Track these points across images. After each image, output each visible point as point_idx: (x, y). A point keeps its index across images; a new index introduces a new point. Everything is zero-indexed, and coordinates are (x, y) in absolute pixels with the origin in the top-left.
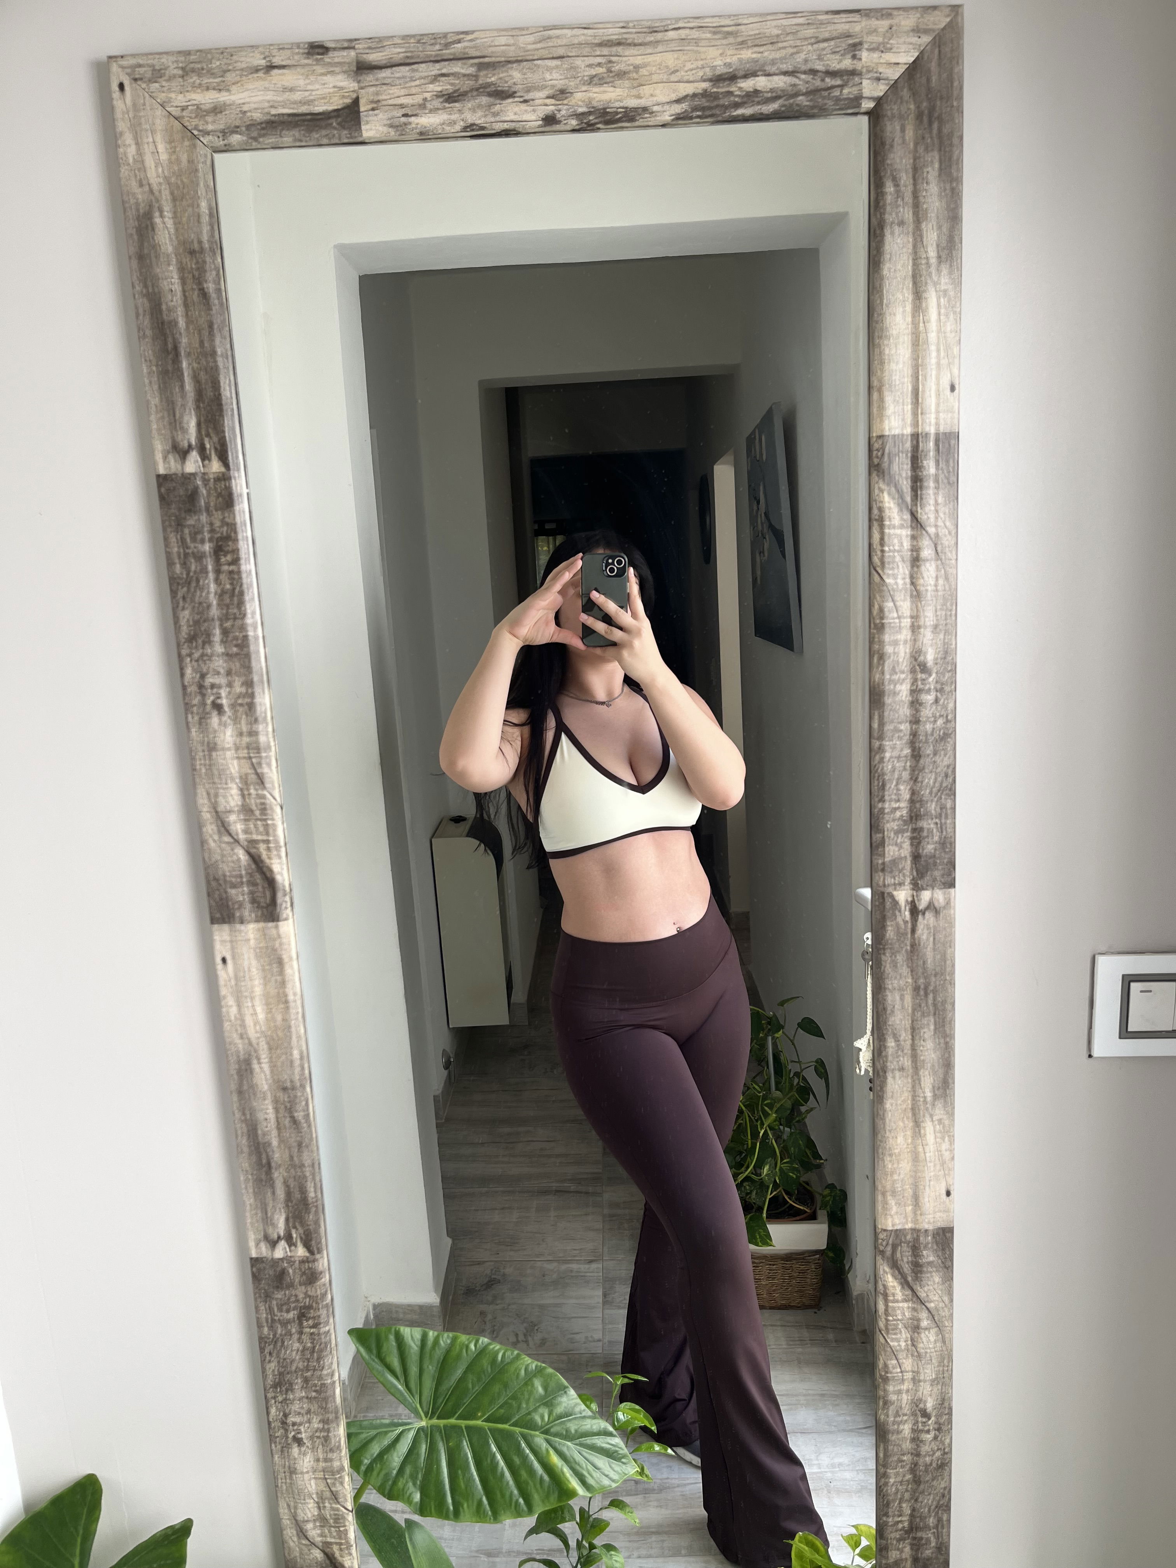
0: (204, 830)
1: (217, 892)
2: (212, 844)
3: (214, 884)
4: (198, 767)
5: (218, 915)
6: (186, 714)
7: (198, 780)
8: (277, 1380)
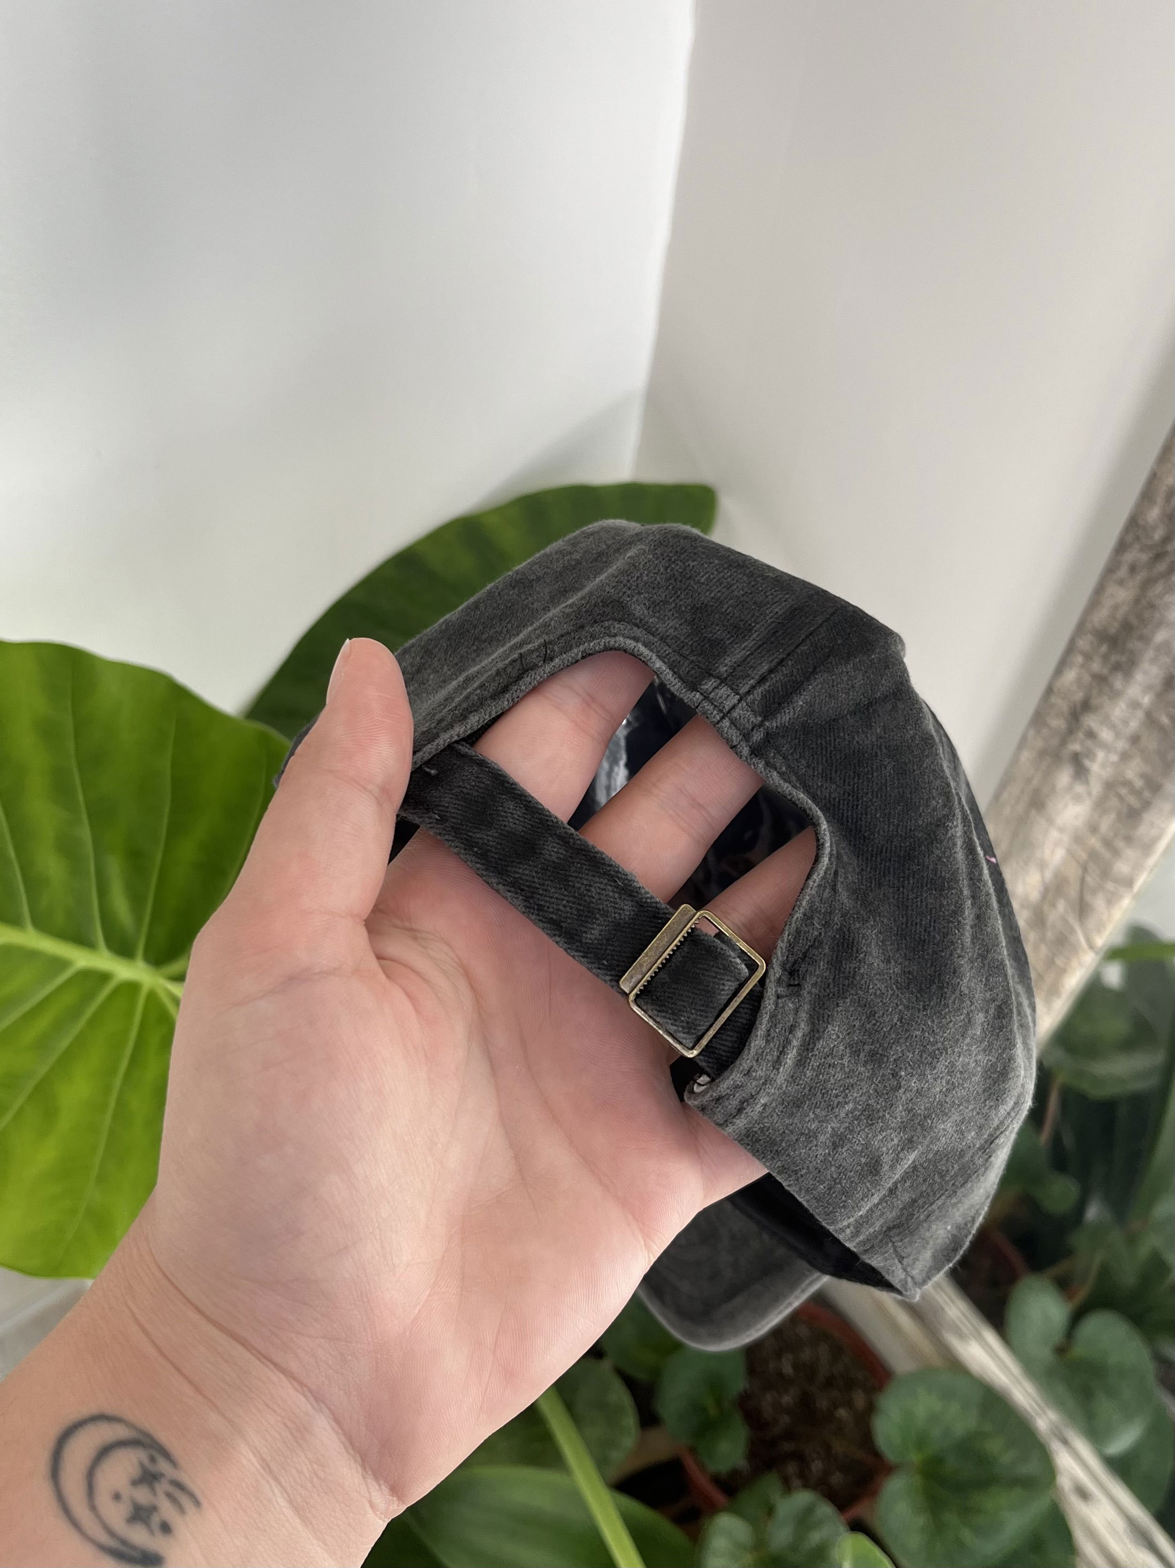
8: (1112, 631)
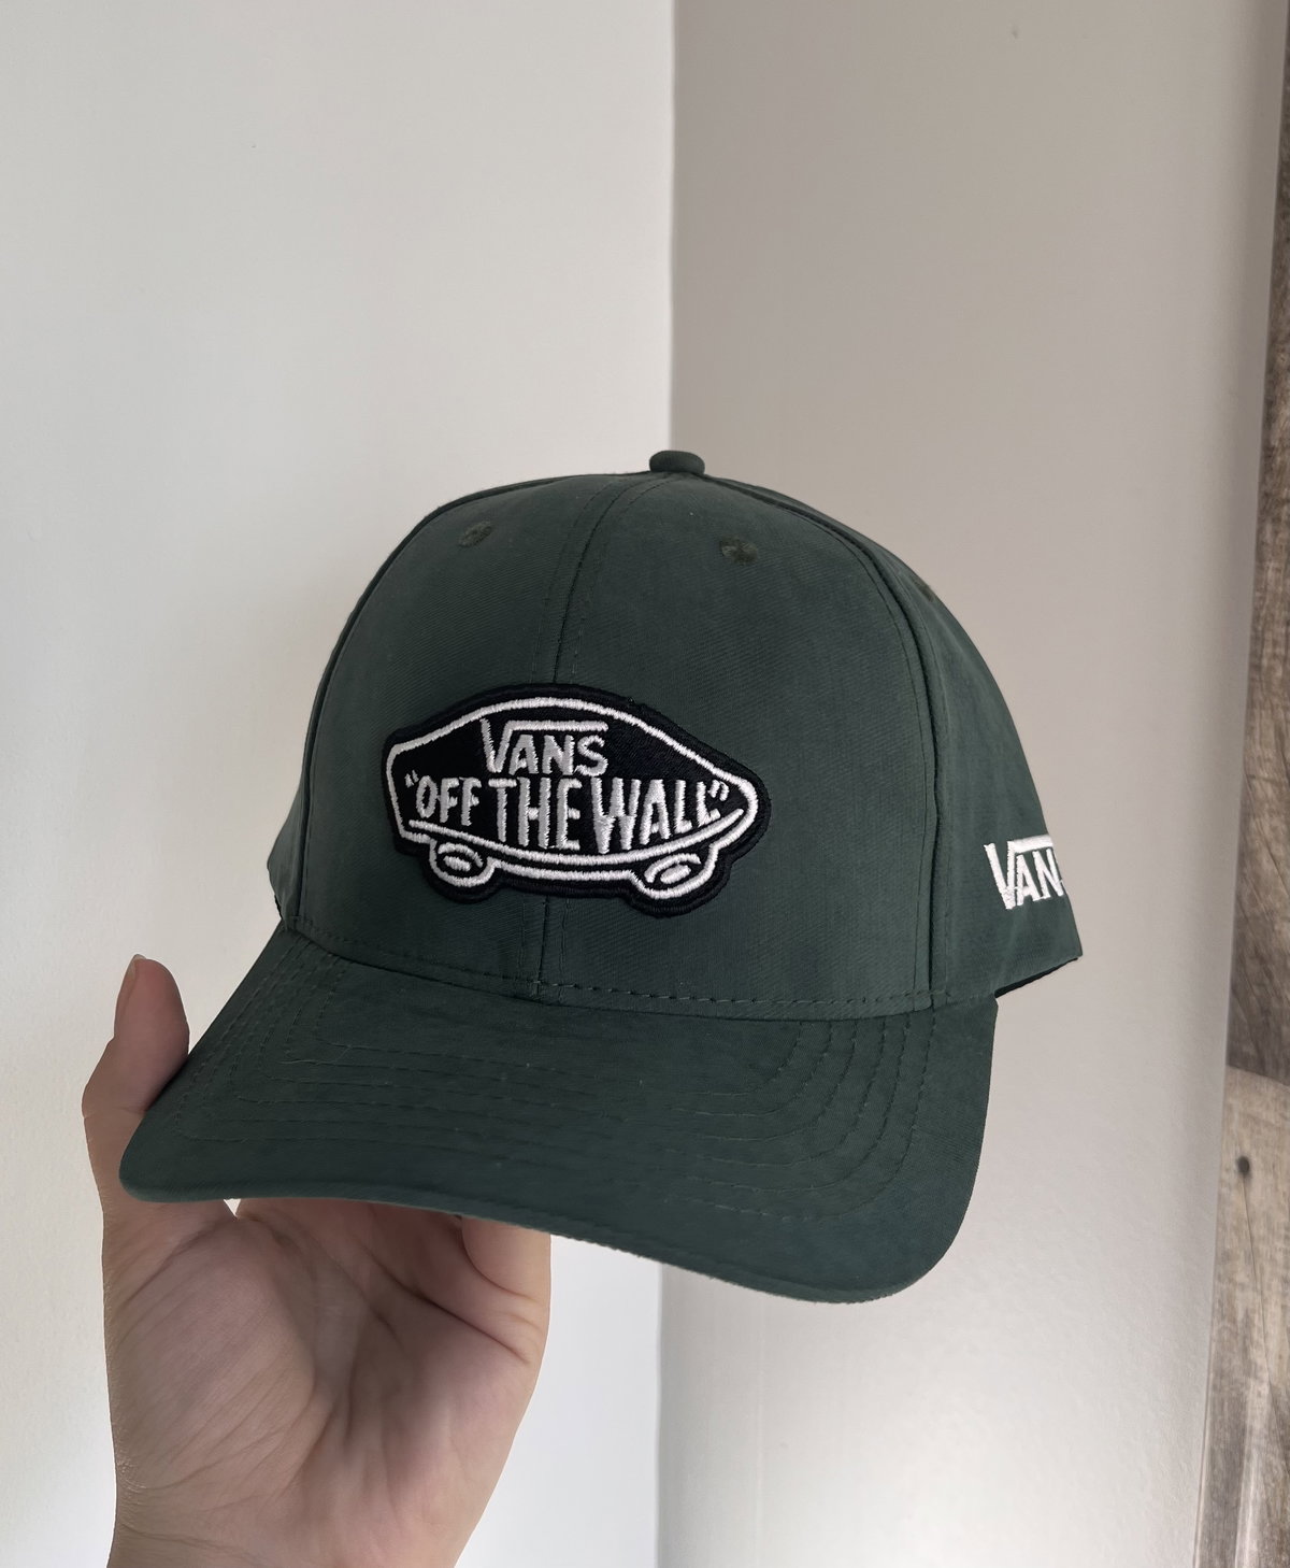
0: (1253, 825)
1: (1256, 990)
2: (1267, 866)
3: (1253, 967)
4: (1265, 662)
5: (1249, 1049)
6: (1261, 522)
7: (1259, 696)
